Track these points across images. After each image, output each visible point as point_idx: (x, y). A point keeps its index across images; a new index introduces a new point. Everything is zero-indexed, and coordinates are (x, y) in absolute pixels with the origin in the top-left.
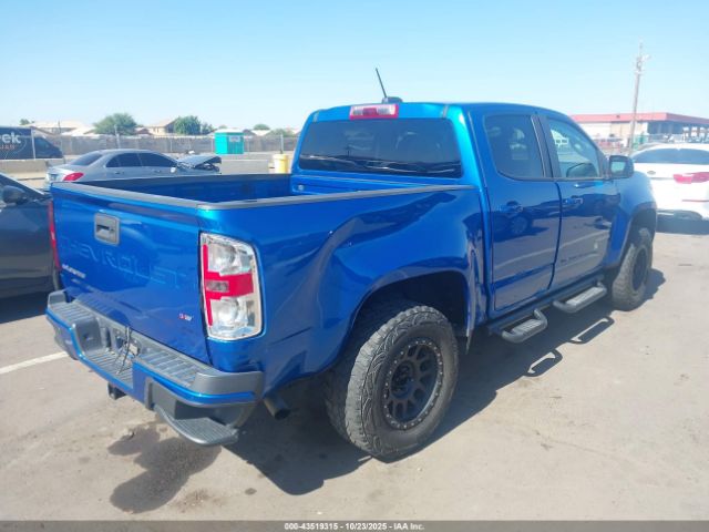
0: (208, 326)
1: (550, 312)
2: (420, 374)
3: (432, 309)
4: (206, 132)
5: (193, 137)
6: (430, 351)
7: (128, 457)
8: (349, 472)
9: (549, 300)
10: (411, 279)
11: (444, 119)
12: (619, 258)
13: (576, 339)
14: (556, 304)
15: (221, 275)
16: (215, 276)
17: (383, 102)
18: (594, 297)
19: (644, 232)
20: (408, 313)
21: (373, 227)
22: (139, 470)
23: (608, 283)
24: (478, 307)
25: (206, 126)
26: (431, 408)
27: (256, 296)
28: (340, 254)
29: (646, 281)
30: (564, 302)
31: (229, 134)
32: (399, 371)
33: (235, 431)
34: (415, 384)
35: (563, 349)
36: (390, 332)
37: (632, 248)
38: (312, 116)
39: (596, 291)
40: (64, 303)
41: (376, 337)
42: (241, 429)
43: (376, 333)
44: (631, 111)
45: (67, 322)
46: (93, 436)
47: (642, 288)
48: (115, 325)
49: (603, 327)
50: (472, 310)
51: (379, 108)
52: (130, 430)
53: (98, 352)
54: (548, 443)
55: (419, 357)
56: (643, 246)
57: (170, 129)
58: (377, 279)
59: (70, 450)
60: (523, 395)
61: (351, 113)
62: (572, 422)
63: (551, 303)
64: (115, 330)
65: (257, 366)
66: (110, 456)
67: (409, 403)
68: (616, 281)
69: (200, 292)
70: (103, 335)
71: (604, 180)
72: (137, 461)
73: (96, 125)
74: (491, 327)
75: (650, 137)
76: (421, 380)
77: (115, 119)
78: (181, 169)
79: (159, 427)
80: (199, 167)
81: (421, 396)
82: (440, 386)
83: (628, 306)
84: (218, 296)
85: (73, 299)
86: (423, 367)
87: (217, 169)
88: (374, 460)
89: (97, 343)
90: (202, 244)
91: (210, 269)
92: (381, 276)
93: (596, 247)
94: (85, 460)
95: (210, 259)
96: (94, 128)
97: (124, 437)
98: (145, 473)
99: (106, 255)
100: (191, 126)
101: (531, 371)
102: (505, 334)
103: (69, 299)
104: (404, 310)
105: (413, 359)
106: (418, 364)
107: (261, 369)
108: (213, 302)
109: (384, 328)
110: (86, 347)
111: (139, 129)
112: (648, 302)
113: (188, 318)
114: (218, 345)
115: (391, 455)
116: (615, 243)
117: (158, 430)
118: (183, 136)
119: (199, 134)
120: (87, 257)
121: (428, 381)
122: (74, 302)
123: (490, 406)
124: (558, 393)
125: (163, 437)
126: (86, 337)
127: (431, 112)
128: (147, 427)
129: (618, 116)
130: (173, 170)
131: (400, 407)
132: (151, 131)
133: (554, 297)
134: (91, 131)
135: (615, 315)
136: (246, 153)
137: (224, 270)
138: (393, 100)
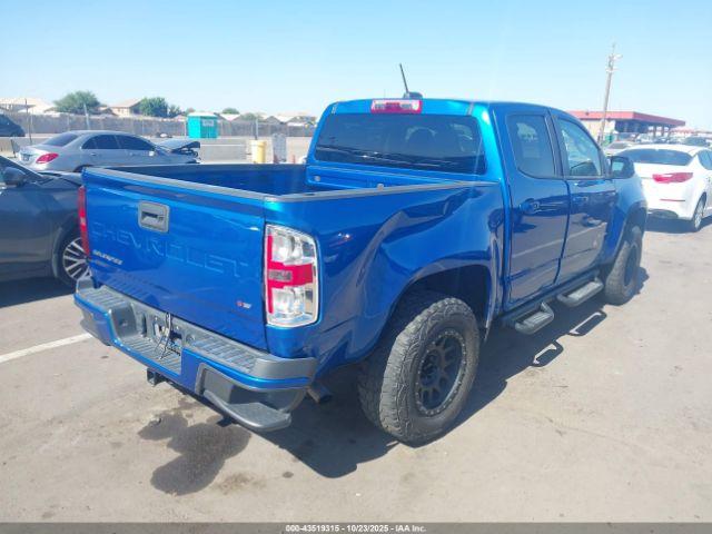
0: (268, 314)
1: (554, 305)
2: (445, 364)
3: (460, 302)
4: (173, 115)
5: (160, 119)
6: (457, 341)
7: (160, 442)
8: (379, 456)
9: (553, 294)
10: (448, 271)
11: (468, 116)
12: (614, 254)
13: (573, 331)
14: (560, 298)
15: (285, 264)
16: (279, 266)
17: (405, 98)
18: (593, 291)
19: (636, 230)
20: (439, 304)
21: (417, 221)
22: (173, 455)
23: (603, 278)
24: (497, 300)
25: (173, 108)
26: (454, 395)
27: (314, 286)
28: (386, 246)
29: (635, 277)
30: (566, 295)
31: (202, 117)
32: (427, 360)
33: (287, 416)
34: (440, 373)
35: (563, 340)
36: (424, 322)
37: (625, 245)
38: (330, 107)
39: (594, 286)
40: (93, 289)
41: (411, 327)
42: (294, 413)
43: (411, 324)
44: (602, 109)
45: (102, 308)
46: (121, 422)
47: (631, 284)
48: (153, 311)
49: (597, 320)
50: (492, 302)
51: (402, 103)
52: (156, 416)
53: (132, 338)
54: (562, 430)
55: (445, 347)
56: (634, 244)
57: (135, 109)
58: (415, 271)
59: (100, 435)
60: (532, 384)
61: (373, 107)
62: (580, 410)
63: (555, 296)
64: (153, 317)
65: (310, 354)
66: (142, 440)
67: (435, 391)
68: (610, 277)
69: (263, 281)
70: (139, 321)
71: (604, 179)
72: (170, 445)
73: (56, 103)
74: (505, 318)
75: (619, 135)
76: (446, 369)
77: (76, 97)
78: (159, 153)
79: (185, 413)
80: (178, 151)
81: (446, 384)
82: (463, 375)
83: (619, 301)
84: (280, 285)
85: (101, 285)
86: (448, 357)
87: (196, 154)
88: (401, 445)
89: (132, 329)
90: (267, 235)
91: (273, 259)
92: (420, 268)
93: (595, 243)
94: (117, 445)
95: (274, 249)
96: (54, 106)
97: (151, 422)
98: (180, 458)
99: (150, 243)
100: (158, 108)
101: (535, 362)
102: (518, 326)
103: (97, 285)
104: (436, 302)
105: (440, 348)
106: (443, 353)
107: (314, 356)
108: (275, 291)
109: (419, 318)
110: (121, 333)
111: (102, 109)
112: (635, 297)
113: (247, 306)
114: (275, 331)
115: (417, 440)
116: (610, 241)
117: (184, 415)
118: (150, 118)
119: (166, 116)
120: (127, 244)
121: (452, 371)
122: (103, 288)
123: (502, 394)
124: (565, 383)
125: (191, 423)
126: (121, 323)
127: (456, 109)
128: (172, 413)
129: (587, 114)
130: (152, 154)
131: (426, 394)
132: (115, 111)
133: (558, 291)
134: (52, 109)
135: (607, 309)
136: (219, 138)
137: (288, 261)
138: (415, 96)
